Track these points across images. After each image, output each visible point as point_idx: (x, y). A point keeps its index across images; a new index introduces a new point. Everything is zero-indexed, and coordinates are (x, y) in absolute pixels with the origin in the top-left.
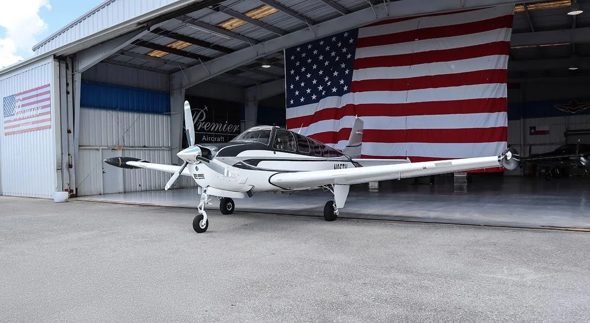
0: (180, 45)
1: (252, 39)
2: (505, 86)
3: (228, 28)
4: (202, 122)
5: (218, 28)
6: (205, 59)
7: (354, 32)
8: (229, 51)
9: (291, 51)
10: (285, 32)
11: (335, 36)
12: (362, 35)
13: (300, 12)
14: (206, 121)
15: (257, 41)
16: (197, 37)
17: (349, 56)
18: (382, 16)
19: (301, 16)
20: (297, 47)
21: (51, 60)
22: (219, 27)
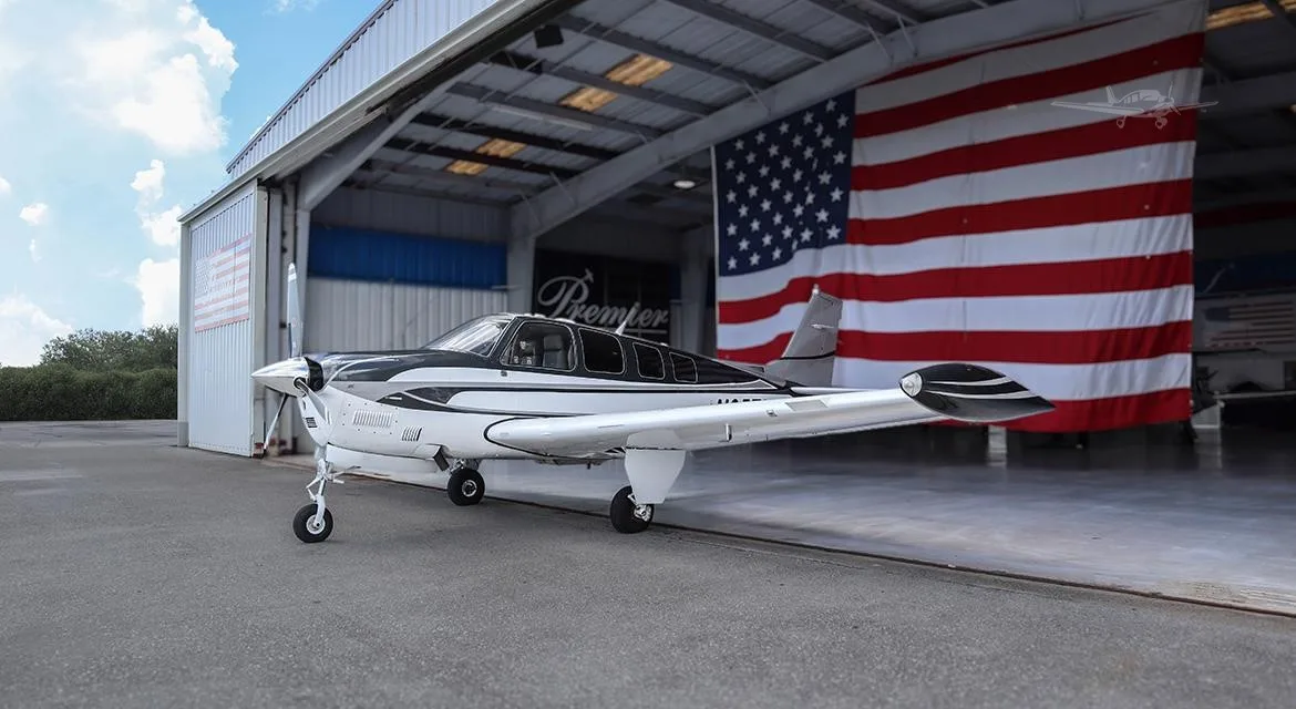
0: (500, 148)
1: (648, 127)
2: (1186, 220)
3: (587, 107)
4: (580, 305)
5: (561, 108)
6: (566, 174)
7: (846, 100)
8: (606, 155)
9: (725, 148)
10: (710, 109)
11: (810, 110)
12: (863, 106)
13: (728, 62)
14: (588, 303)
15: (660, 132)
16: (529, 129)
17: (840, 158)
18: (903, 57)
19: (730, 72)
20: (735, 140)
21: (253, 189)
22: (566, 107)
